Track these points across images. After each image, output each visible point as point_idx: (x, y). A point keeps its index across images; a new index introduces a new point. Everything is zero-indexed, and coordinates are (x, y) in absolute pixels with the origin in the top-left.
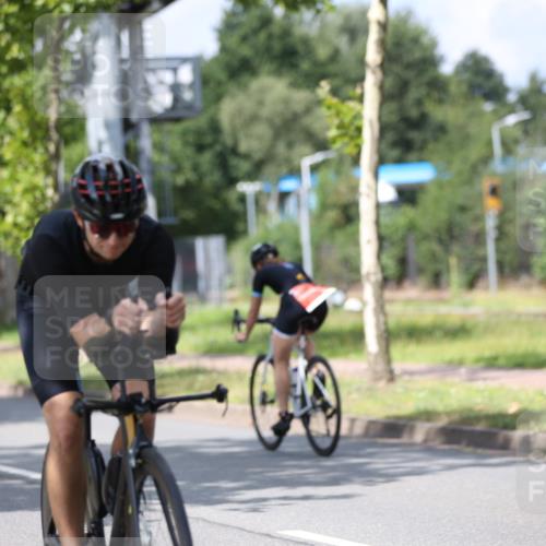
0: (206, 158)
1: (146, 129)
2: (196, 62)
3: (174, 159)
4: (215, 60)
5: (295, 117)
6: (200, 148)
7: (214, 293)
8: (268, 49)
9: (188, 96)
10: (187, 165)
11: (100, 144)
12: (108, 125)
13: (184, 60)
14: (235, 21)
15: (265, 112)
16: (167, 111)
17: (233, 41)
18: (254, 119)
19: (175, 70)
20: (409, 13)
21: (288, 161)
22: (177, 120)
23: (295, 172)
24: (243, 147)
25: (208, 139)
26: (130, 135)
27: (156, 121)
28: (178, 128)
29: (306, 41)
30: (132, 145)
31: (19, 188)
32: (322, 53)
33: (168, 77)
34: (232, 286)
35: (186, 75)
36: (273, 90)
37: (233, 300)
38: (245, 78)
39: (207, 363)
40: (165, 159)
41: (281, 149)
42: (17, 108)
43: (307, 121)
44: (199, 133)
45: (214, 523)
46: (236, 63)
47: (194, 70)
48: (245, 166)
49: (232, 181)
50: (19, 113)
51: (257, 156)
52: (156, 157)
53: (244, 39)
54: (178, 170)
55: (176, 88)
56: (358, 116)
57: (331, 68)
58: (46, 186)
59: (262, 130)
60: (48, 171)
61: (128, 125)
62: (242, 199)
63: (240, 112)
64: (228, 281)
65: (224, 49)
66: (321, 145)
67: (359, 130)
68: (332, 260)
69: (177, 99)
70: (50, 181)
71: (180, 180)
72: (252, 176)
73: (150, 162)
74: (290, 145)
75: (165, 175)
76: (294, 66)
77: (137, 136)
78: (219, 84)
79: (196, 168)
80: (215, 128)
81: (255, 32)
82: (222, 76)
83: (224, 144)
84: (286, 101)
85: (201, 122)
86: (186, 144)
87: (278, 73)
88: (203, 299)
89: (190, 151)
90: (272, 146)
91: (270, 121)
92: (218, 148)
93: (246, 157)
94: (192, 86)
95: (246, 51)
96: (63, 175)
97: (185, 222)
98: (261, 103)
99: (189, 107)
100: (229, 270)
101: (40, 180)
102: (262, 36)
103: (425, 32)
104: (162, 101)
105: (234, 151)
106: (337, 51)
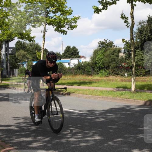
0: (13, 60)
1: (8, 56)
6: (13, 58)
8: (21, 47)
11: (3, 57)
12: (4, 55)
16: (11, 53)
17: (17, 46)
18: (20, 55)
20: (38, 44)
21: (24, 60)
23: (25, 62)
24: (19, 58)
27: (9, 54)
28: (12, 56)
29: (26, 46)
32: (28, 48)
36: (22, 52)
38: (19, 50)
41: (23, 59)
43: (26, 56)
46: (17, 48)
48: (18, 61)
49: (17, 63)
53: (19, 46)
59: (21, 56)
61: (6, 55)
62: (18, 64)
63: (18, 54)
67: (41, 56)
72: (19, 62)
74: (24, 59)
76: (24, 49)
77: (7, 56)
80: (15, 56)
84: (24, 53)
87: (23, 50)
90: (22, 58)
91: (22, 55)
92: (15, 58)
93: (19, 60)
98: (21, 53)
102: (21, 45)
103: (39, 46)
105: (17, 59)
106: (29, 48)
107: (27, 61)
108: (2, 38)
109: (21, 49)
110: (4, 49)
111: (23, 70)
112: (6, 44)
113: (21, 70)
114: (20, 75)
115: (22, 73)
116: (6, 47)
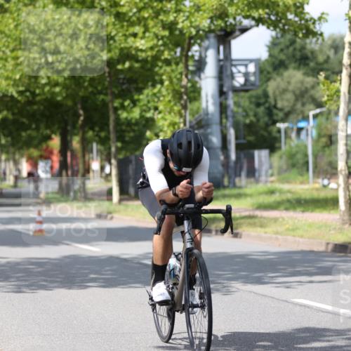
0: (261, 110)
1: (231, 95)
2: (257, 62)
3: (245, 111)
4: (266, 60)
5: (306, 91)
6: (258, 105)
7: (263, 178)
8: (294, 56)
9: (252, 79)
10: (251, 113)
11: (207, 103)
13: (251, 61)
14: (277, 41)
15: (291, 88)
16: (242, 86)
17: (276, 51)
18: (285, 91)
19: (246, 66)
21: (302, 112)
22: (247, 91)
23: (306, 118)
24: (279, 105)
25: (262, 101)
26: (223, 97)
27: (236, 90)
28: (247, 94)
29: (313, 52)
30: (224, 102)
31: (166, 123)
32: (321, 58)
33: (242, 69)
34: (272, 175)
35: (252, 68)
36: (295, 77)
37: (272, 182)
38: (281, 70)
39: (258, 213)
40: (240, 110)
41: (299, 106)
42: (166, 83)
43: (312, 92)
44: (258, 97)
45: (259, 294)
46: (277, 62)
47: (256, 66)
48: (281, 115)
49: (274, 122)
50: (167, 86)
51: (287, 110)
52: (235, 109)
53: (282, 50)
54: (247, 115)
55: (246, 75)
56: (338, 91)
57: (325, 66)
58: (180, 123)
59: (289, 96)
60: (181, 116)
61: (222, 93)
62: (279, 131)
63: (278, 87)
64: (270, 172)
65: (270, 55)
66: (319, 105)
67: (339, 98)
68: (323, 163)
69: (246, 80)
70: (182, 120)
71: (248, 121)
72: (283, 120)
73: (232, 111)
74: (303, 105)
75: (240, 118)
76: (307, 65)
77: (226, 99)
78: (268, 73)
79: (255, 115)
80: (266, 95)
81: (288, 47)
82: (270, 69)
83: (270, 103)
84: (302, 82)
85: (259, 92)
86: (251, 102)
87: (298, 68)
88: (257, 181)
89: (253, 106)
90: (294, 105)
91: (294, 92)
92: (267, 105)
93: (281, 110)
94: (255, 73)
95: (282, 57)
96: (188, 118)
97: (249, 142)
98: (289, 83)
99: (253, 84)
100: (271, 167)
101: (177, 119)
102: (291, 49)
104: (239, 81)
105: (275, 107)
106: (328, 57)
107: (315, 116)
108: (191, 22)
109: (293, 65)
110: (210, 69)
111: (297, 152)
112: (221, 48)
113: (292, 156)
114: (286, 175)
115: (294, 166)
116: (220, 61)
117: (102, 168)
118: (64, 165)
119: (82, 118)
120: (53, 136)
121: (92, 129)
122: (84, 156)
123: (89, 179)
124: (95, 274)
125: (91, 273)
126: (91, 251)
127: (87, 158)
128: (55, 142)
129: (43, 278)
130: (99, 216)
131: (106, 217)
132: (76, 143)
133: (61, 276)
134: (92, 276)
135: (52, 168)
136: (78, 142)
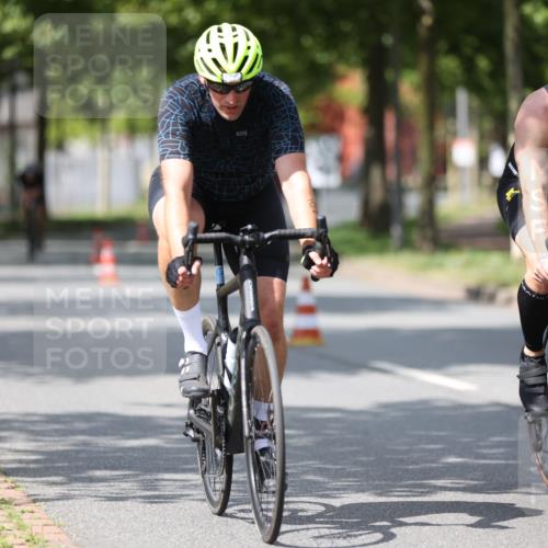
117: (483, 162)
118: (375, 152)
119: (427, 21)
120: (341, 68)
121: (454, 49)
122: (431, 126)
123: (445, 189)
124: (460, 456)
125: (450, 453)
126: (451, 390)
127: (440, 131)
128: (352, 88)
129: (316, 464)
130: (476, 295)
131: (491, 298)
132: (409, 89)
133: (364, 459)
134: (452, 460)
135: (341, 158)
136: (417, 89)
